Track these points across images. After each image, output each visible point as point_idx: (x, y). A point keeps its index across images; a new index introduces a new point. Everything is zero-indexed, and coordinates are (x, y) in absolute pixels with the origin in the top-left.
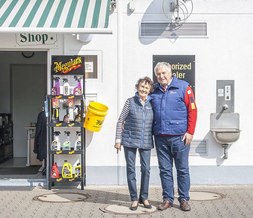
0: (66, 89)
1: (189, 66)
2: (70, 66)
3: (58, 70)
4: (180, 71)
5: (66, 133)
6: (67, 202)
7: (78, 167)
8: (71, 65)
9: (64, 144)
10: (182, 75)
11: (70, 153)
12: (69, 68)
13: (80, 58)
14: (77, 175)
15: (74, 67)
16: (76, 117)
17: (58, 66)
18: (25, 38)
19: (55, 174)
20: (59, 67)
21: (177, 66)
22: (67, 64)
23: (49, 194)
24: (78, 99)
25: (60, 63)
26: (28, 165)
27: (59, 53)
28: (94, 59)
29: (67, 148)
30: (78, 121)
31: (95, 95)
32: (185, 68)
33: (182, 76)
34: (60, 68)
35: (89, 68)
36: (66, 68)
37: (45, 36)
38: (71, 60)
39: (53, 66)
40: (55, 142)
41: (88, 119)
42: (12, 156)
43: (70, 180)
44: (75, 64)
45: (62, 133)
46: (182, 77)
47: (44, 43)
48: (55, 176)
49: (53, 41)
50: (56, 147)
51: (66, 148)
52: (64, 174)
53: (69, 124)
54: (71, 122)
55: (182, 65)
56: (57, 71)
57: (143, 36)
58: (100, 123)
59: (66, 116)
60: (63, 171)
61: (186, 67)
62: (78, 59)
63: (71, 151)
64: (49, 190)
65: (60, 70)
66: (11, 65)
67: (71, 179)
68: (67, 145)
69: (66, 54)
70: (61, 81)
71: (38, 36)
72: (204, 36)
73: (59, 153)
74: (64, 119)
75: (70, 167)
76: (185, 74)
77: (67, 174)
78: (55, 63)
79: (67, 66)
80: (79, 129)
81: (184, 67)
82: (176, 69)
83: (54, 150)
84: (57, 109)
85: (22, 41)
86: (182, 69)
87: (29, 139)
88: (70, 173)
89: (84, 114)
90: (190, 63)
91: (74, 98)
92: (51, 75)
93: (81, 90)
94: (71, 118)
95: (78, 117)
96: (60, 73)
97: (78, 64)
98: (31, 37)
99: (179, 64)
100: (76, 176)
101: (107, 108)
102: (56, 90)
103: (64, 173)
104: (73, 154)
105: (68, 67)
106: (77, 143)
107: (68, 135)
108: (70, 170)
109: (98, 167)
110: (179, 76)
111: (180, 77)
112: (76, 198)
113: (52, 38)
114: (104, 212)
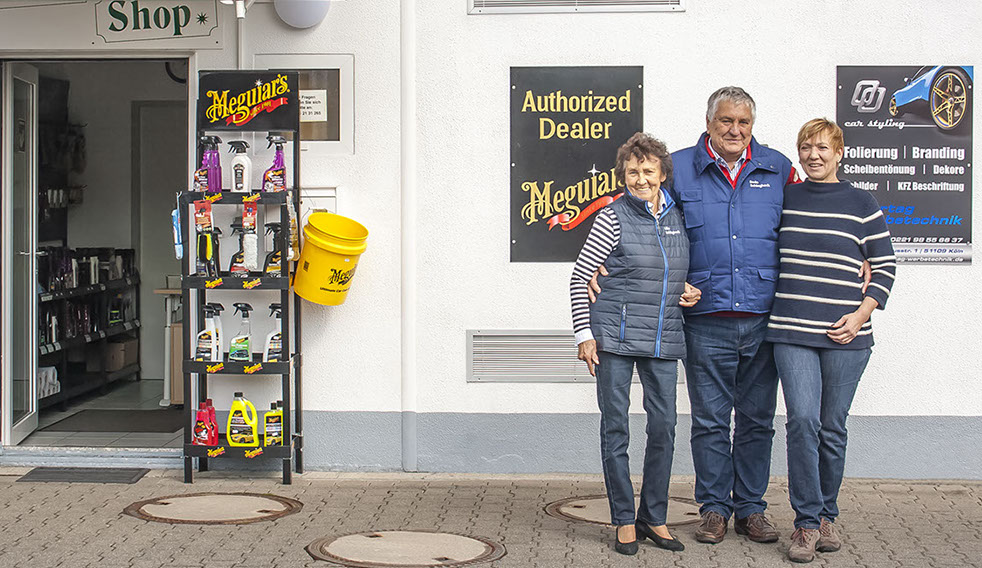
0: (239, 172)
1: (624, 101)
2: (254, 103)
3: (217, 116)
4: (595, 117)
5: (238, 308)
6: (220, 523)
7: (273, 413)
8: (257, 101)
9: (234, 341)
10: (601, 129)
11: (247, 369)
12: (251, 108)
13: (286, 77)
14: (272, 438)
15: (266, 104)
16: (270, 259)
17: (220, 101)
18: (123, 18)
19: (203, 433)
20: (220, 106)
21: (587, 101)
22: (246, 96)
23: (180, 496)
24: (272, 203)
25: (225, 93)
26: (165, 403)
27: (223, 63)
28: (329, 80)
29: (241, 353)
30: (273, 271)
31: (331, 193)
32: (612, 107)
33: (603, 133)
34: (225, 108)
35: (315, 108)
36: (244, 108)
37: (181, 12)
38: (259, 83)
39: (205, 103)
40: (204, 335)
41: (306, 266)
42: (138, 373)
43: (248, 454)
44: (268, 97)
45: (229, 308)
46: (600, 135)
47: (178, 32)
48: (204, 442)
49: (205, 28)
50: (206, 352)
51: (239, 355)
52: (231, 433)
53: (245, 279)
54: (253, 275)
55: (603, 98)
56: (215, 119)
57: (480, 9)
58: (342, 278)
59: (238, 257)
60: (229, 425)
61: (615, 103)
62: (280, 80)
63: (251, 365)
64: (186, 484)
65: (225, 115)
66: (136, 107)
67: (252, 449)
68: (241, 347)
69: (243, 67)
70: (224, 148)
71: (162, 11)
72: (669, 7)
73: (214, 369)
74: (232, 264)
75: (250, 414)
76: (610, 124)
77: (242, 436)
78: (209, 94)
79: (245, 104)
80: (275, 296)
81: (608, 103)
82: (583, 110)
83: (201, 360)
84: (209, 236)
85: (113, 28)
86: (603, 110)
87: (169, 325)
88: (249, 431)
89: (290, 249)
90: (628, 92)
91: (259, 202)
92: (198, 130)
93: (282, 176)
94: (252, 261)
95: (274, 260)
96: (224, 124)
97: (278, 96)
98: (141, 14)
99: (593, 95)
100: (268, 441)
101: (365, 233)
102: (206, 176)
103: (234, 431)
104: (256, 372)
105: (249, 105)
106: (272, 339)
107: (246, 316)
108: (250, 423)
109: (341, 412)
110: (593, 130)
111: (597, 133)
112: (255, 512)
113: (202, 19)
114: (315, 558)
